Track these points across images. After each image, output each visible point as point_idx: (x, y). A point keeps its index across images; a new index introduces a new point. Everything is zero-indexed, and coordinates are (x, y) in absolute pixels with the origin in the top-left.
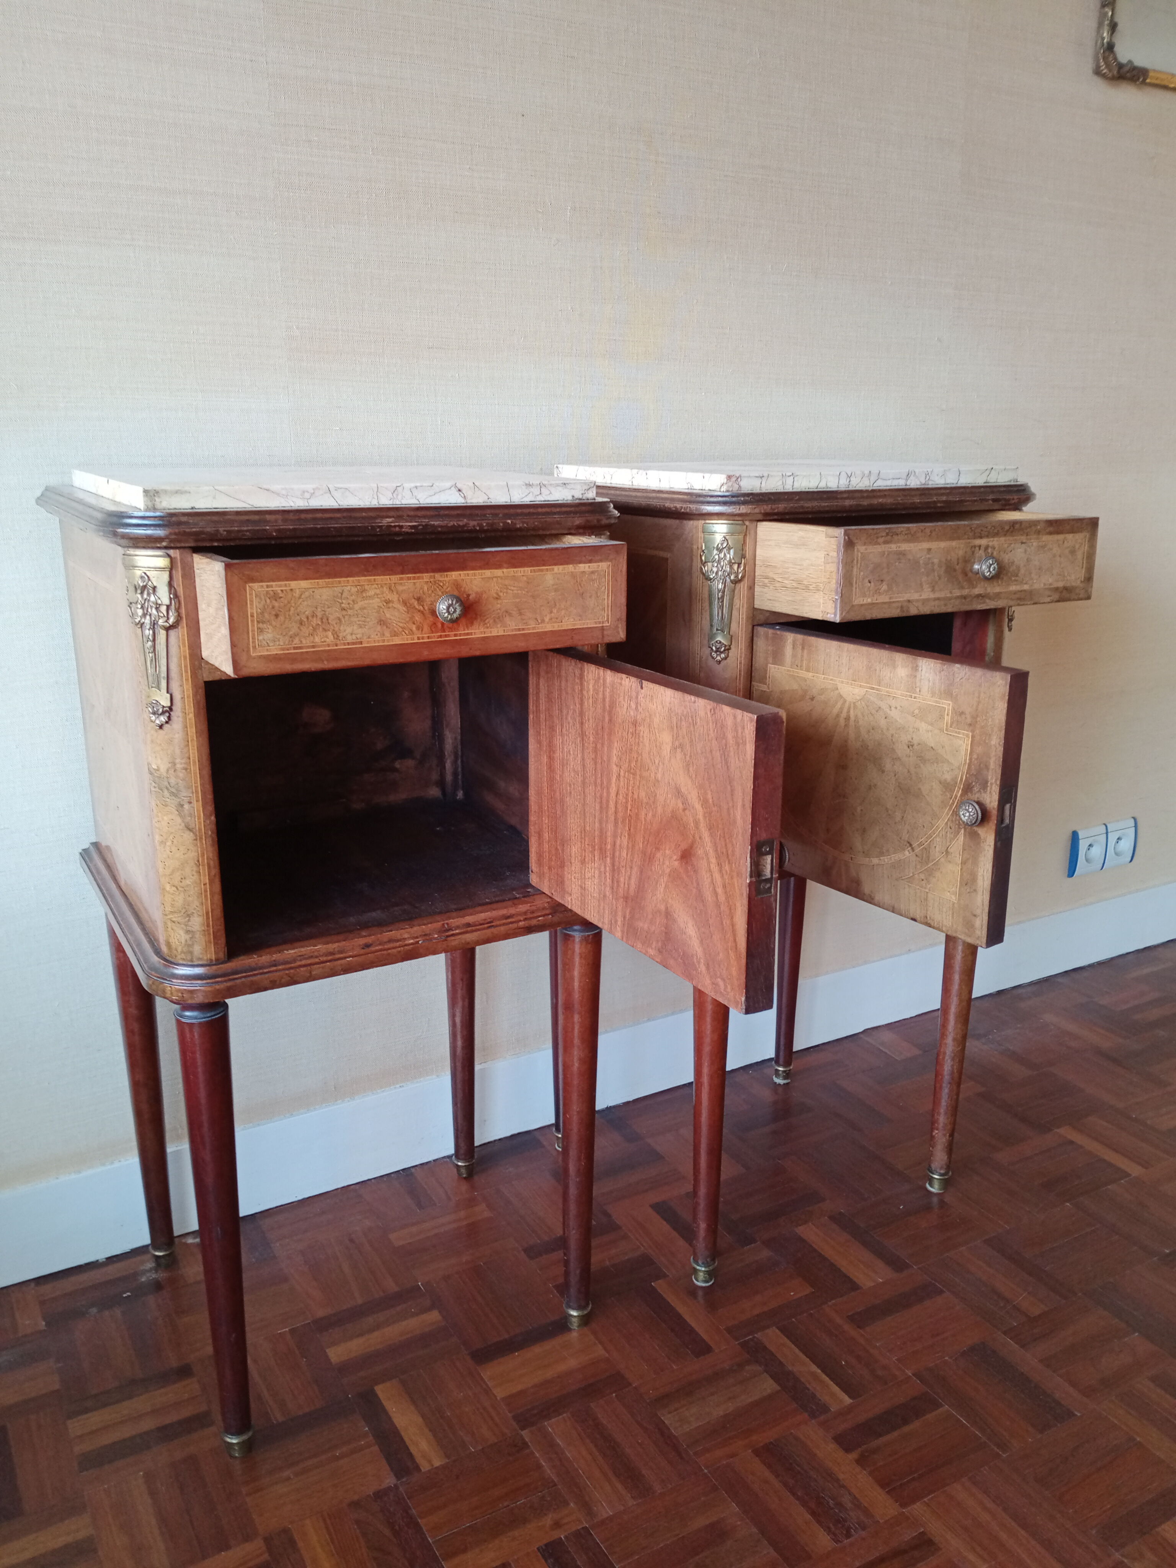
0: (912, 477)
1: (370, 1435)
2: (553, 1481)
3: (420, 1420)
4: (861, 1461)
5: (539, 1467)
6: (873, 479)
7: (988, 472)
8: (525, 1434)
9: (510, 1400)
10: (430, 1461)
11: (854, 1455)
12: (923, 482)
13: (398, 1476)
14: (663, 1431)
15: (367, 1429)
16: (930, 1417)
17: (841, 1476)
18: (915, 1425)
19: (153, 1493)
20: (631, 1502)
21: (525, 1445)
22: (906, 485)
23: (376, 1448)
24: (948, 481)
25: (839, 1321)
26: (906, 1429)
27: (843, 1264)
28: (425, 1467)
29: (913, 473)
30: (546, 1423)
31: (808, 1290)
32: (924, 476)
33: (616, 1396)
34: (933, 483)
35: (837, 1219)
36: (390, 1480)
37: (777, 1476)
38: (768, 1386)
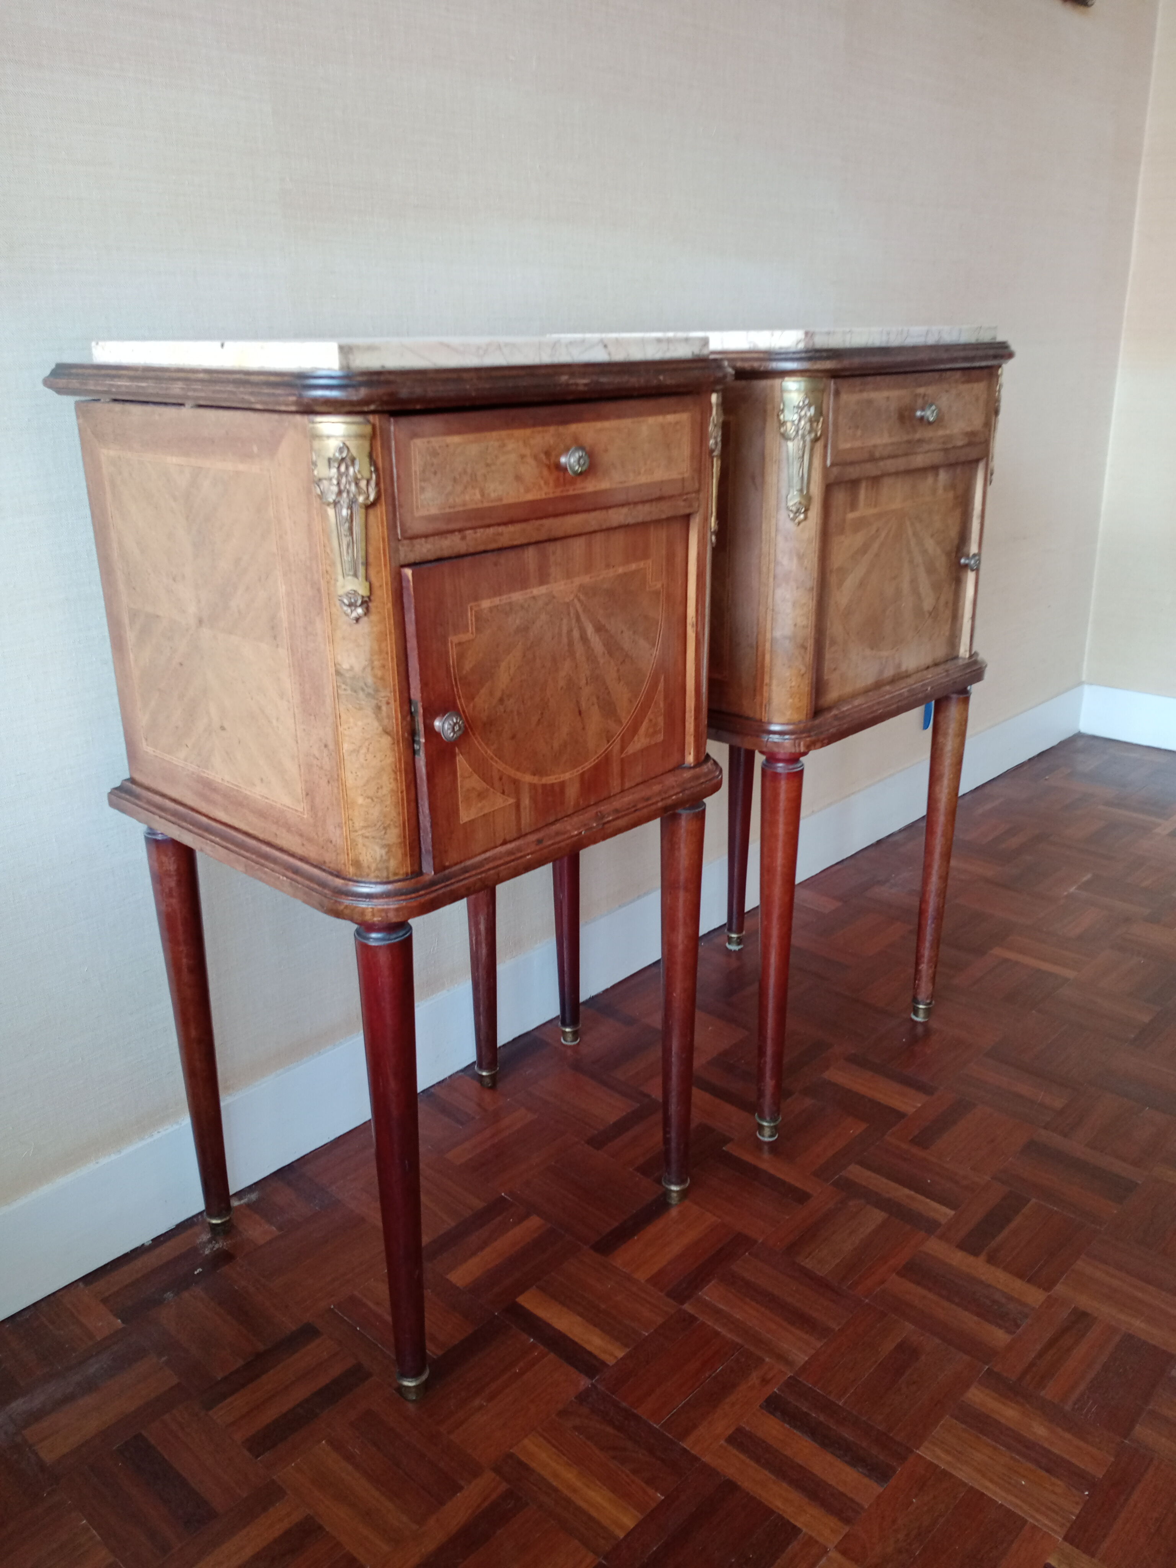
1: (539, 1344)
2: (738, 1344)
3: (579, 1319)
4: (992, 1260)
5: (717, 1334)
8: (687, 1307)
9: (655, 1280)
10: (611, 1354)
11: (983, 1257)
13: (591, 1377)
14: (807, 1275)
15: (532, 1340)
16: (1026, 1210)
17: (983, 1278)
18: (1017, 1221)
19: (349, 1458)
20: (819, 1344)
21: (693, 1319)
23: (552, 1355)
25: (904, 1146)
26: (1013, 1225)
27: (880, 1097)
28: (611, 1361)
30: (700, 1293)
31: (864, 1126)
33: (749, 1254)
35: (852, 1059)
36: (584, 1382)
37: (930, 1290)
38: (878, 1216)
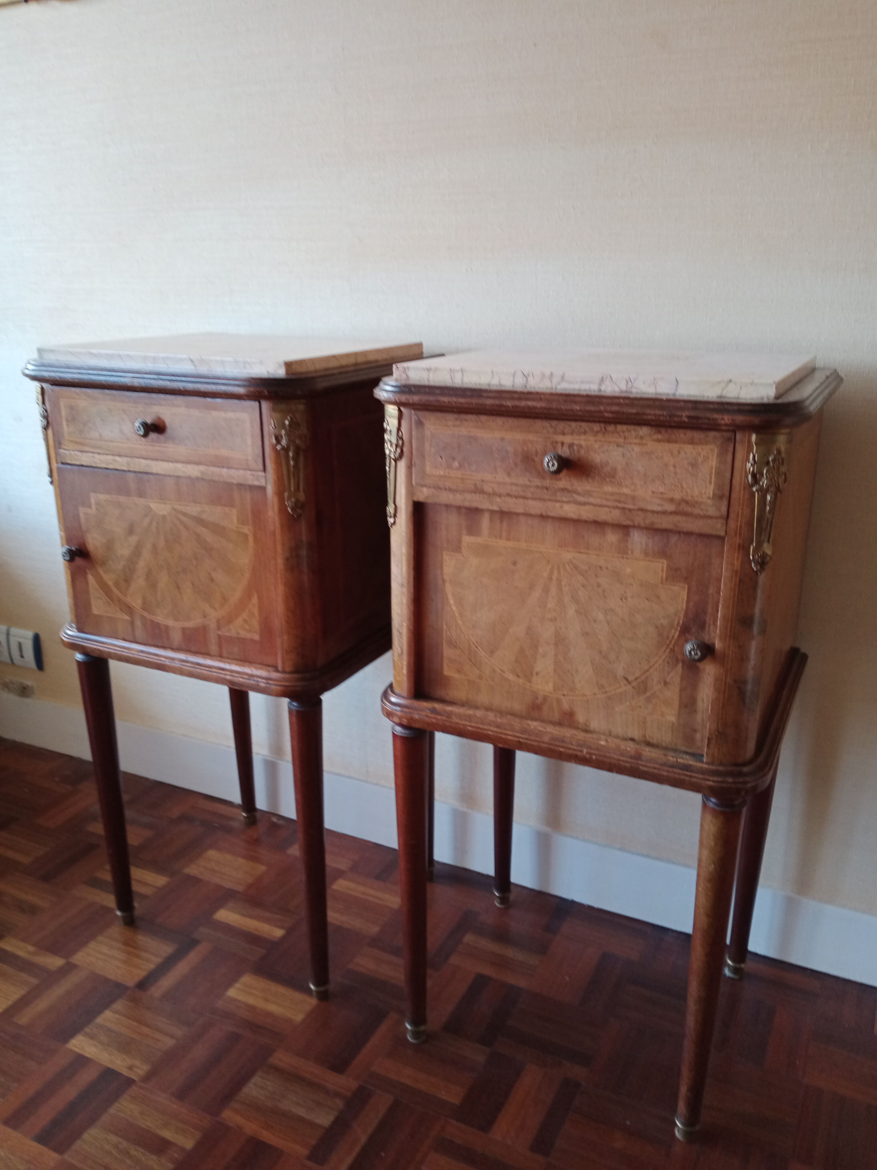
0: (607, 382)
22: (600, 390)
32: (624, 382)
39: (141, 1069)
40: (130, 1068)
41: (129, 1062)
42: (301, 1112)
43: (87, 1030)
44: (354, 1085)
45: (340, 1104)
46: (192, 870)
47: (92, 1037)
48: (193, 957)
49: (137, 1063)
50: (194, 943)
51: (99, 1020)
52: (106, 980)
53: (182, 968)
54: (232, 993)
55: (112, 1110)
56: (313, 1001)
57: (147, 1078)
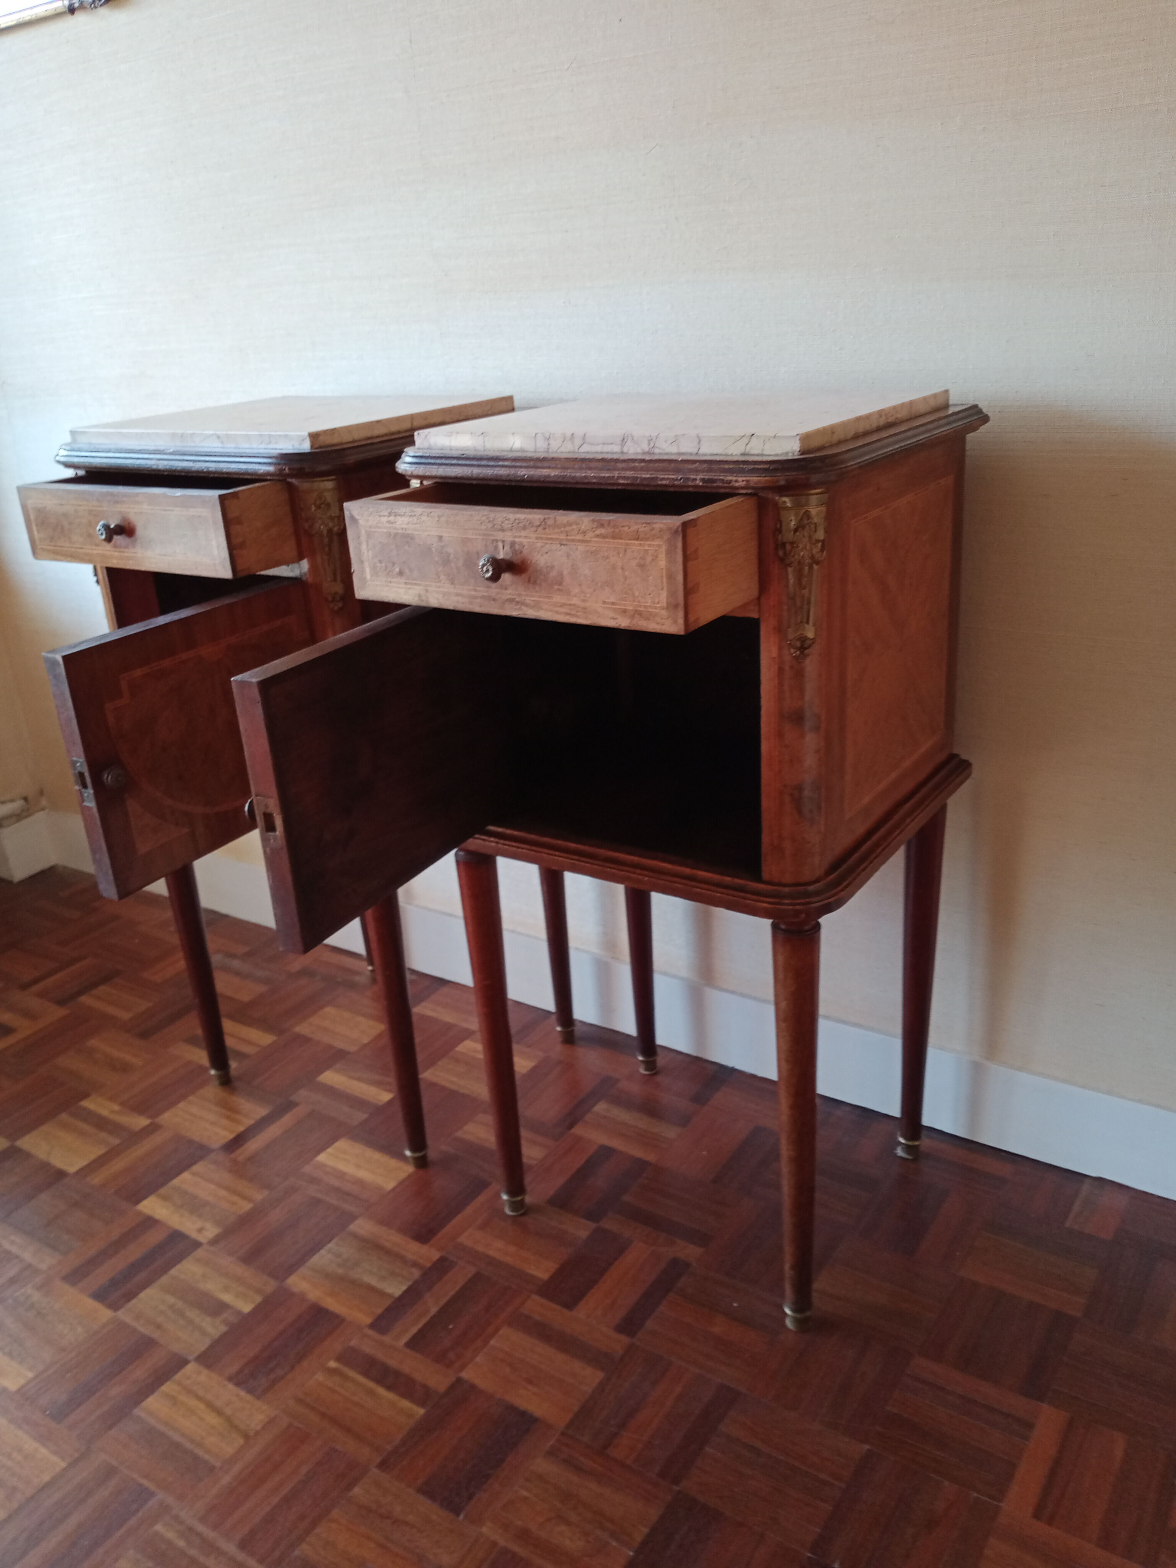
0: (629, 443)
6: (578, 442)
7: (745, 440)
12: (646, 449)
22: (622, 453)
24: (683, 450)
29: (630, 439)
32: (646, 442)
34: (661, 451)
39: (211, 1231)
40: (200, 1230)
41: (199, 1224)
42: (373, 1281)
43: (162, 1191)
44: (436, 1255)
45: (416, 1273)
46: (303, 1029)
47: (165, 1198)
48: (287, 1120)
49: (208, 1225)
50: (290, 1106)
51: (176, 1182)
52: (191, 1142)
53: (273, 1131)
54: (322, 1158)
55: (173, 1272)
56: (410, 1169)
57: (214, 1242)
